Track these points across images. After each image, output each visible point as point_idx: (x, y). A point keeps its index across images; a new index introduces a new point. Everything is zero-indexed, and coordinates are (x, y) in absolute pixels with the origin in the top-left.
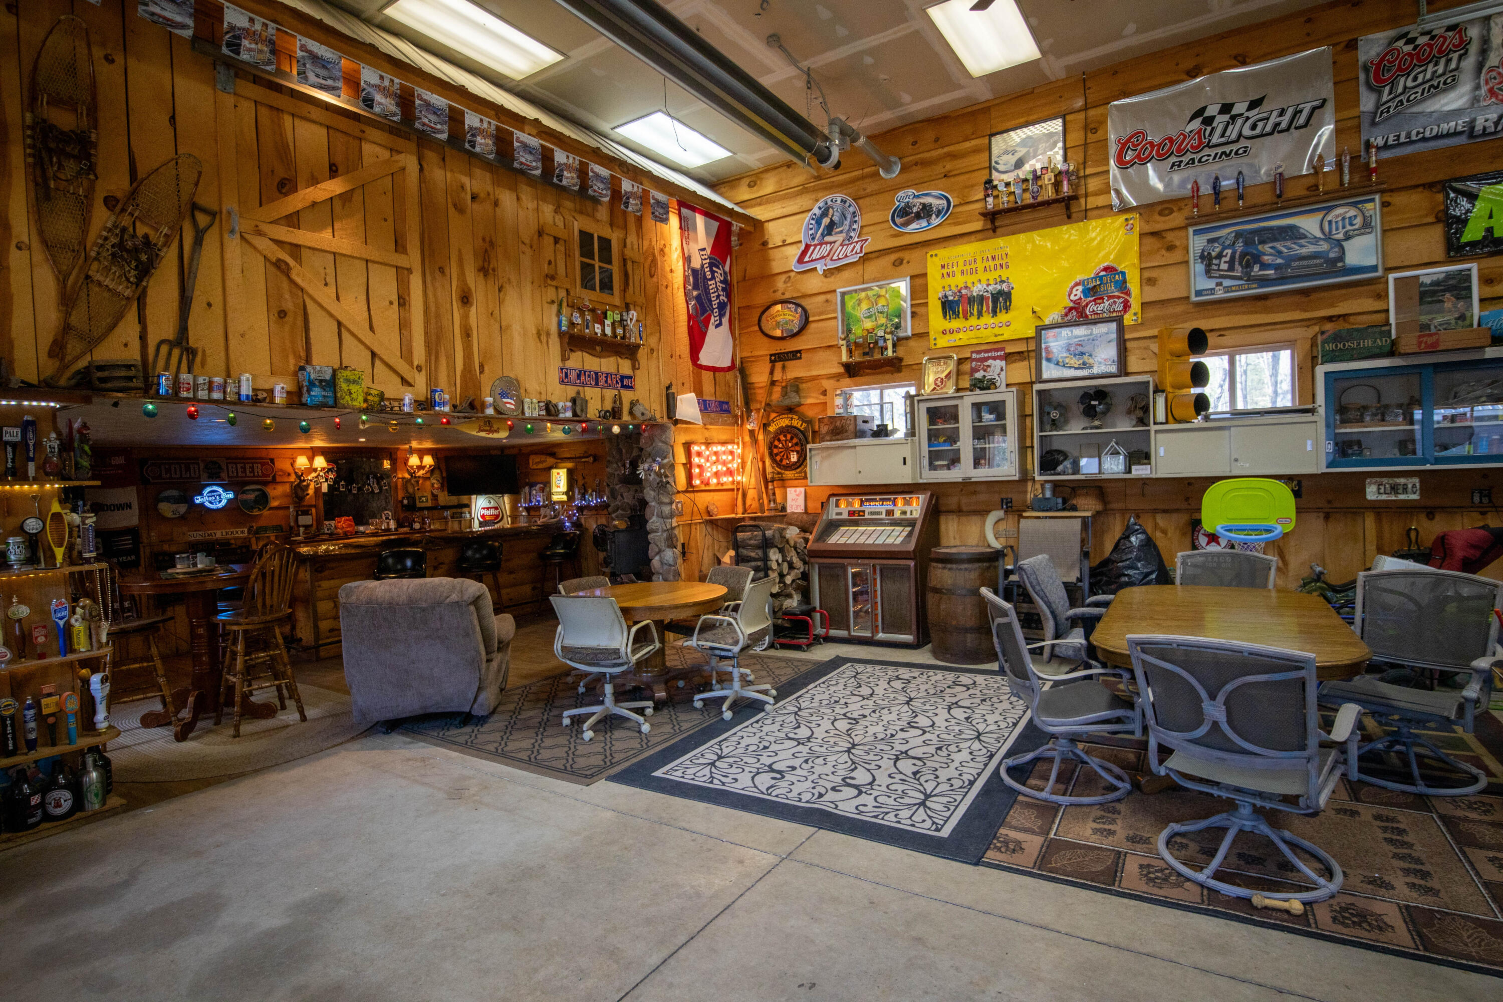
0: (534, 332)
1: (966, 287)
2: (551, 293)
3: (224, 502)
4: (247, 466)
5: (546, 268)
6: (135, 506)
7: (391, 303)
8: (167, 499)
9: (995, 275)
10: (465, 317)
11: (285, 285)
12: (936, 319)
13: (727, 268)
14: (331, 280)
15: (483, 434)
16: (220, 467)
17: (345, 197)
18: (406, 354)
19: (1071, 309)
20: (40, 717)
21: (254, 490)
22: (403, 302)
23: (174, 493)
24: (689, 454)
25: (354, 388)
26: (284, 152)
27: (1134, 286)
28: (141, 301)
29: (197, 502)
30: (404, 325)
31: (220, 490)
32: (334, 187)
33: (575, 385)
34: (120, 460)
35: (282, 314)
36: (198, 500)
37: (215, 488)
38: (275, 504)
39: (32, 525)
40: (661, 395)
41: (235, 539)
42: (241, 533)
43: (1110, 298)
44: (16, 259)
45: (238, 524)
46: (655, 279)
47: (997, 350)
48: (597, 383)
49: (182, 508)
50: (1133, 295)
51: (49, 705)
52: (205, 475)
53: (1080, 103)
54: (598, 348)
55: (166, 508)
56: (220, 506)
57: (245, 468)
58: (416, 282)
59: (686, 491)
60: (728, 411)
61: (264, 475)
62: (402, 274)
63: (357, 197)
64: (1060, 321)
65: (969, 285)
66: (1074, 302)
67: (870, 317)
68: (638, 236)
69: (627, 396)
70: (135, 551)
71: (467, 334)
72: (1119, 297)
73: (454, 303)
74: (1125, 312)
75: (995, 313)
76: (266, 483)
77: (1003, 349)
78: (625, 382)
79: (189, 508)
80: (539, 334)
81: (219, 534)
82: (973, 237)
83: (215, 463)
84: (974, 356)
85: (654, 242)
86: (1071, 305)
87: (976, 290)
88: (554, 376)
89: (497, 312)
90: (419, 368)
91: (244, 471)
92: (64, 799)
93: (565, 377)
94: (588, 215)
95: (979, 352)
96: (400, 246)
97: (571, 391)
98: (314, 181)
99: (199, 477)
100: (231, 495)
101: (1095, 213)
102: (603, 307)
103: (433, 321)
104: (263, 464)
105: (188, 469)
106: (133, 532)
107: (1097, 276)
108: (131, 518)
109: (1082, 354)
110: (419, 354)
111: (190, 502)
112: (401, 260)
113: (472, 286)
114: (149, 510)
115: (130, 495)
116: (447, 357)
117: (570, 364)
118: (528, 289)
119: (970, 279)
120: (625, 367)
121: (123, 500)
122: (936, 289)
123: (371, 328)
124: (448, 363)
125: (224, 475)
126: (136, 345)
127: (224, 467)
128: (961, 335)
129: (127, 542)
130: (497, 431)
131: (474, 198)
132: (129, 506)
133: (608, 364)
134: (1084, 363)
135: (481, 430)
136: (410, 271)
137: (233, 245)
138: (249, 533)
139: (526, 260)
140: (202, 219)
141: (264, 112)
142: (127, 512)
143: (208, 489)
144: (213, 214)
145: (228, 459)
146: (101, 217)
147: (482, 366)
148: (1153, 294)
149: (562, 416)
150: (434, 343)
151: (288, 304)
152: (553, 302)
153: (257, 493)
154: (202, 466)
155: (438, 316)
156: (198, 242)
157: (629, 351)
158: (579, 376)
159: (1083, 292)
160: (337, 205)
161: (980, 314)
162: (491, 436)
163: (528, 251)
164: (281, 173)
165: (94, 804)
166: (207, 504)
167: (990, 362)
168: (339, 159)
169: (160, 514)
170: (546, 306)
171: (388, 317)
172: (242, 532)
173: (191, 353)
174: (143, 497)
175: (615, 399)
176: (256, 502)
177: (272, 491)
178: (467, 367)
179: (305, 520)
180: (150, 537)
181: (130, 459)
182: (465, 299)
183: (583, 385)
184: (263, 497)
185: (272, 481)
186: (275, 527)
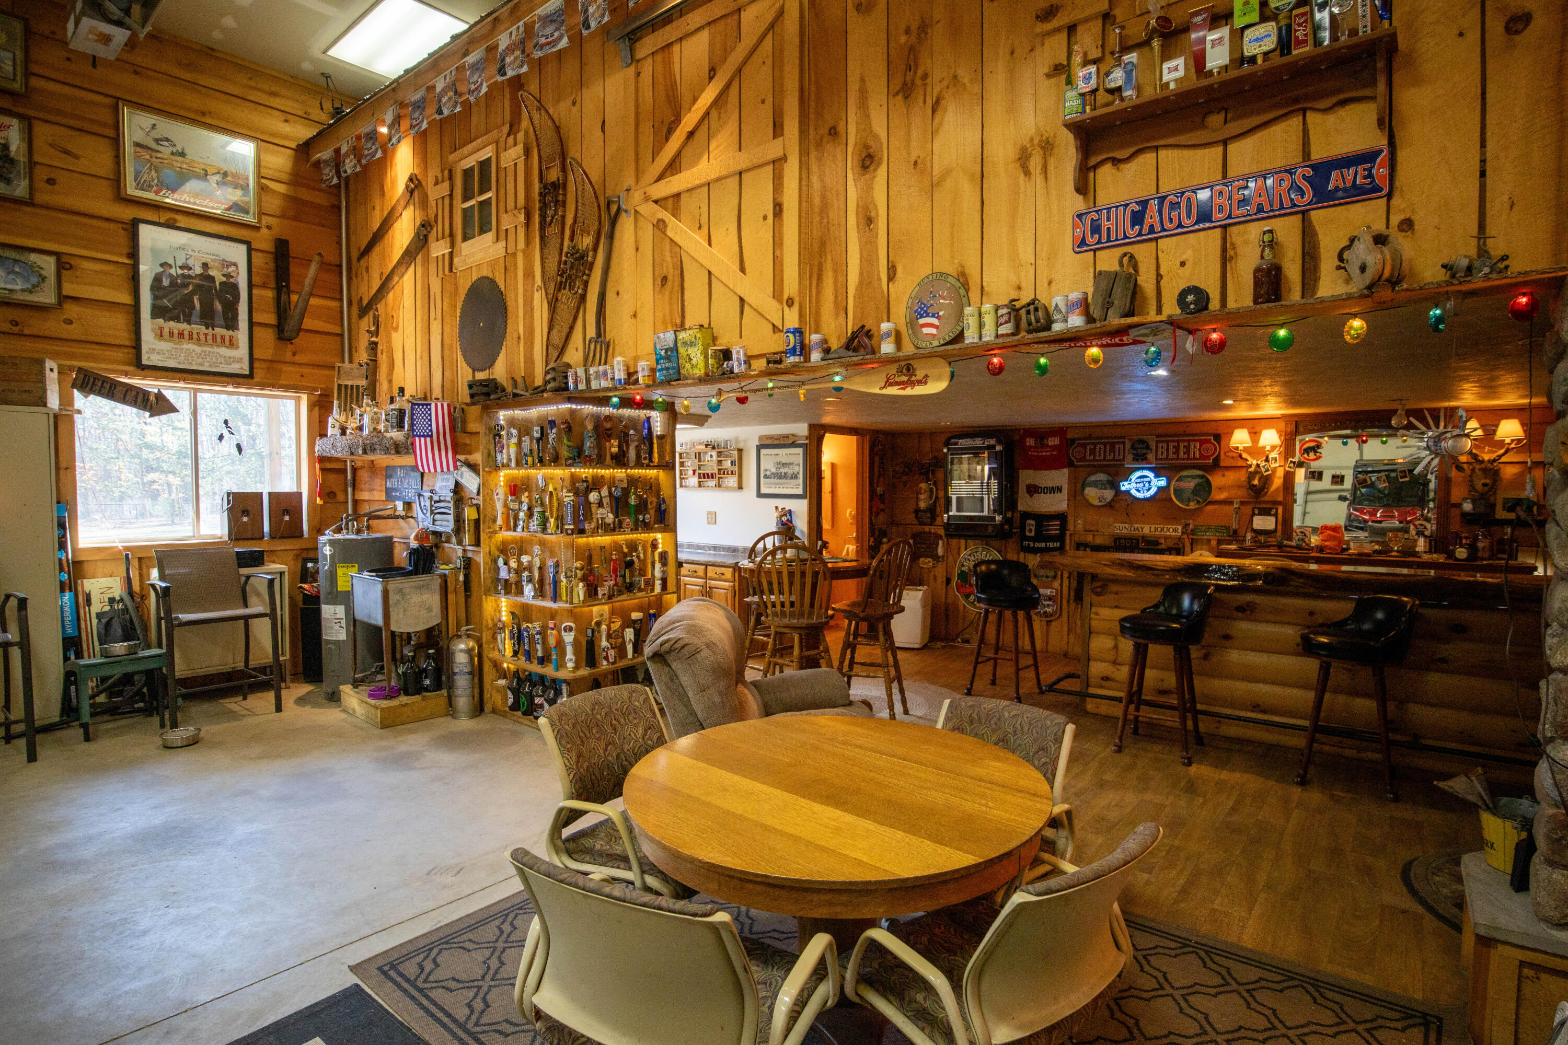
0: (1012, 156)
3: (1153, 490)
4: (1182, 445)
6: (1065, 491)
7: (765, 218)
8: (1095, 484)
10: (865, 192)
14: (705, 220)
15: (893, 391)
16: (1148, 448)
17: (721, 100)
18: (779, 286)
21: (1193, 477)
22: (778, 209)
23: (1101, 477)
29: (1123, 488)
30: (777, 242)
31: (1151, 475)
32: (711, 92)
33: (1123, 240)
34: (1054, 441)
35: (665, 280)
36: (1124, 486)
37: (1146, 473)
38: (1217, 496)
41: (1166, 538)
42: (1173, 531)
44: (536, 299)
45: (1174, 520)
48: (1205, 217)
49: (1109, 494)
52: (1130, 457)
54: (1213, 119)
55: (1092, 494)
56: (1148, 495)
57: (1177, 449)
58: (793, 172)
61: (1202, 457)
62: (778, 168)
69: (1345, 223)
70: (1061, 538)
71: (868, 220)
73: (850, 175)
76: (1209, 468)
78: (1338, 180)
79: (1116, 496)
81: (1146, 530)
83: (1142, 442)
89: (925, 156)
90: (790, 302)
91: (1177, 452)
93: (1092, 230)
96: (778, 129)
97: (1109, 259)
98: (694, 97)
99: (1123, 460)
100: (1163, 482)
103: (819, 219)
104: (1202, 442)
105: (1113, 450)
106: (1062, 517)
108: (1057, 503)
111: (1115, 486)
112: (774, 149)
113: (880, 131)
114: (1076, 494)
115: (1060, 477)
116: (835, 271)
117: (1104, 198)
118: (998, 72)
121: (1055, 484)
123: (741, 265)
124: (836, 281)
125: (1151, 456)
127: (1153, 445)
129: (1054, 528)
130: (923, 382)
132: (1059, 489)
133: (1263, 149)
135: (888, 383)
136: (786, 159)
137: (631, 224)
138: (1183, 533)
139: (996, 14)
140: (614, 209)
141: (659, 58)
142: (1057, 495)
143: (1138, 474)
145: (1157, 436)
147: (893, 268)
149: (1057, 327)
150: (813, 260)
151: (669, 270)
152: (1058, 69)
153: (1197, 481)
154: (1128, 446)
155: (825, 209)
156: (609, 234)
160: (714, 113)
162: (909, 391)
166: (1134, 492)
168: (718, 54)
169: (1087, 501)
171: (759, 238)
172: (1175, 530)
173: (606, 345)
174: (1073, 480)
175: (1271, 243)
176: (1195, 492)
177: (1217, 480)
178: (866, 281)
179: (1263, 523)
180: (1077, 525)
181: (1064, 440)
182: (868, 161)
183: (1153, 236)
184: (1205, 487)
185: (1216, 466)
186: (1219, 528)
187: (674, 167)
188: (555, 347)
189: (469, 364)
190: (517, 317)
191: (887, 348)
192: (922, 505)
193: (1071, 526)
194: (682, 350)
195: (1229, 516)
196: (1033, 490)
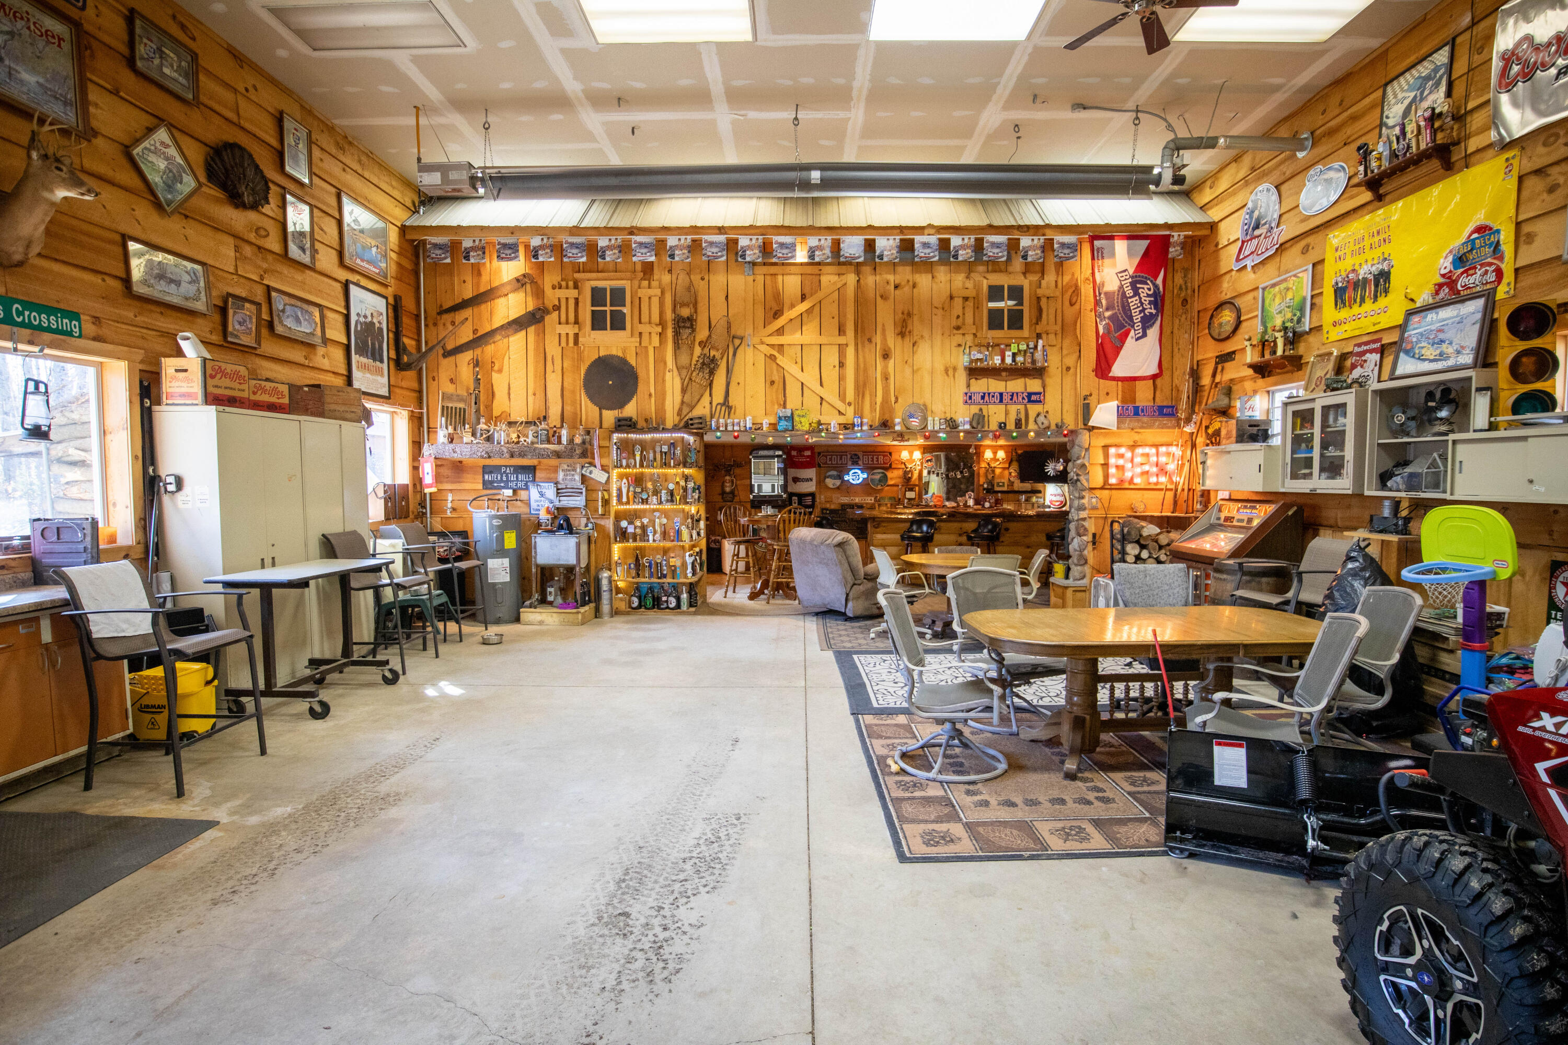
0: (942, 368)
1: (1354, 271)
2: (958, 339)
3: (860, 480)
4: (873, 457)
5: (955, 322)
6: (814, 481)
7: (834, 365)
8: (831, 477)
9: (1377, 253)
10: (886, 367)
11: (775, 366)
12: (1329, 311)
13: (1159, 281)
14: (799, 360)
16: (859, 458)
17: (809, 311)
18: (842, 396)
19: (1440, 286)
20: (668, 565)
21: (879, 473)
22: (842, 365)
23: (834, 473)
24: (1106, 456)
25: (803, 420)
26: (778, 297)
27: (1507, 249)
28: (711, 385)
30: (841, 378)
31: (860, 472)
32: (803, 307)
33: (979, 404)
34: (808, 453)
35: (772, 383)
36: (846, 478)
37: (857, 471)
38: (891, 482)
39: (671, 486)
40: (1076, 406)
41: (866, 504)
42: (870, 500)
43: (1482, 265)
44: (668, 376)
45: (869, 494)
46: (1077, 307)
47: (1374, 341)
48: (1001, 401)
49: (838, 482)
50: (1506, 259)
51: (673, 562)
52: (849, 463)
53: (1467, 20)
54: (1004, 374)
55: (830, 482)
56: (858, 482)
57: (871, 459)
58: (850, 352)
59: (1102, 488)
60: (1172, 415)
61: (885, 463)
62: (842, 349)
63: (817, 309)
64: (1431, 301)
65: (1357, 267)
66: (1443, 276)
67: (1280, 312)
68: (1058, 274)
69: (1034, 409)
70: (812, 506)
71: (886, 378)
72: (1490, 264)
73: (878, 360)
74: (1499, 283)
75: (1375, 298)
76: (886, 469)
77: (1379, 340)
78: (1032, 398)
79: (842, 483)
80: (946, 371)
81: (856, 499)
82: (1365, 210)
83: (856, 455)
84: (1357, 349)
85: (1077, 275)
86: (1442, 280)
87: (1362, 273)
88: (961, 398)
89: (910, 361)
90: (850, 404)
91: (871, 461)
92: (673, 602)
93: (969, 398)
94: (1001, 271)
95: (1359, 345)
96: (841, 331)
97: (975, 409)
98: (793, 306)
99: (845, 464)
100: (865, 476)
101: (1478, 156)
102: (1007, 341)
103: (861, 373)
104: (885, 456)
105: (840, 459)
106: (812, 495)
107: (1469, 241)
108: (810, 487)
109: (1442, 341)
110: (850, 395)
111: (840, 477)
112: (842, 340)
113: (892, 347)
114: (821, 482)
115: (811, 473)
116: (871, 394)
117: (973, 389)
118: (938, 339)
119: (1357, 260)
120: (1034, 385)
121: (808, 477)
122: (1331, 275)
123: (821, 385)
124: (871, 398)
125: (860, 463)
126: (708, 406)
127: (862, 457)
128: (1346, 327)
129: (808, 501)
130: (908, 440)
131: (896, 287)
132: (811, 480)
133: (1016, 385)
134: (1441, 354)
135: (894, 440)
136: (847, 345)
137: (750, 351)
138: (875, 500)
139: (937, 320)
140: (737, 342)
141: (768, 278)
142: (810, 483)
143: (853, 471)
144: (742, 338)
145: (863, 452)
146: (698, 351)
147: (897, 398)
148: (1529, 256)
149: (961, 428)
150: (860, 389)
151: (776, 377)
152: (960, 345)
153: (881, 475)
154: (849, 457)
155: (865, 370)
156: (734, 354)
157: (1038, 372)
158: (983, 398)
159: (1453, 263)
160: (805, 316)
161: (1363, 300)
163: (940, 312)
164: (776, 308)
165: (684, 607)
166: (851, 481)
167: (1368, 355)
168: (807, 291)
169: (826, 486)
170: (954, 349)
171: (831, 375)
173: (730, 408)
174: (818, 474)
175: (1018, 412)
176: (880, 480)
177: (890, 474)
178: (885, 400)
179: (911, 495)
180: (821, 499)
181: (813, 453)
182: (886, 356)
183: (987, 404)
184: (885, 478)
185: (890, 468)
186: (890, 498)
187: (780, 332)
188: (688, 405)
189: (596, 404)
190: (648, 383)
191: (898, 428)
192: (728, 489)
193: (818, 500)
194: (796, 418)
195: (897, 492)
196: (796, 480)
